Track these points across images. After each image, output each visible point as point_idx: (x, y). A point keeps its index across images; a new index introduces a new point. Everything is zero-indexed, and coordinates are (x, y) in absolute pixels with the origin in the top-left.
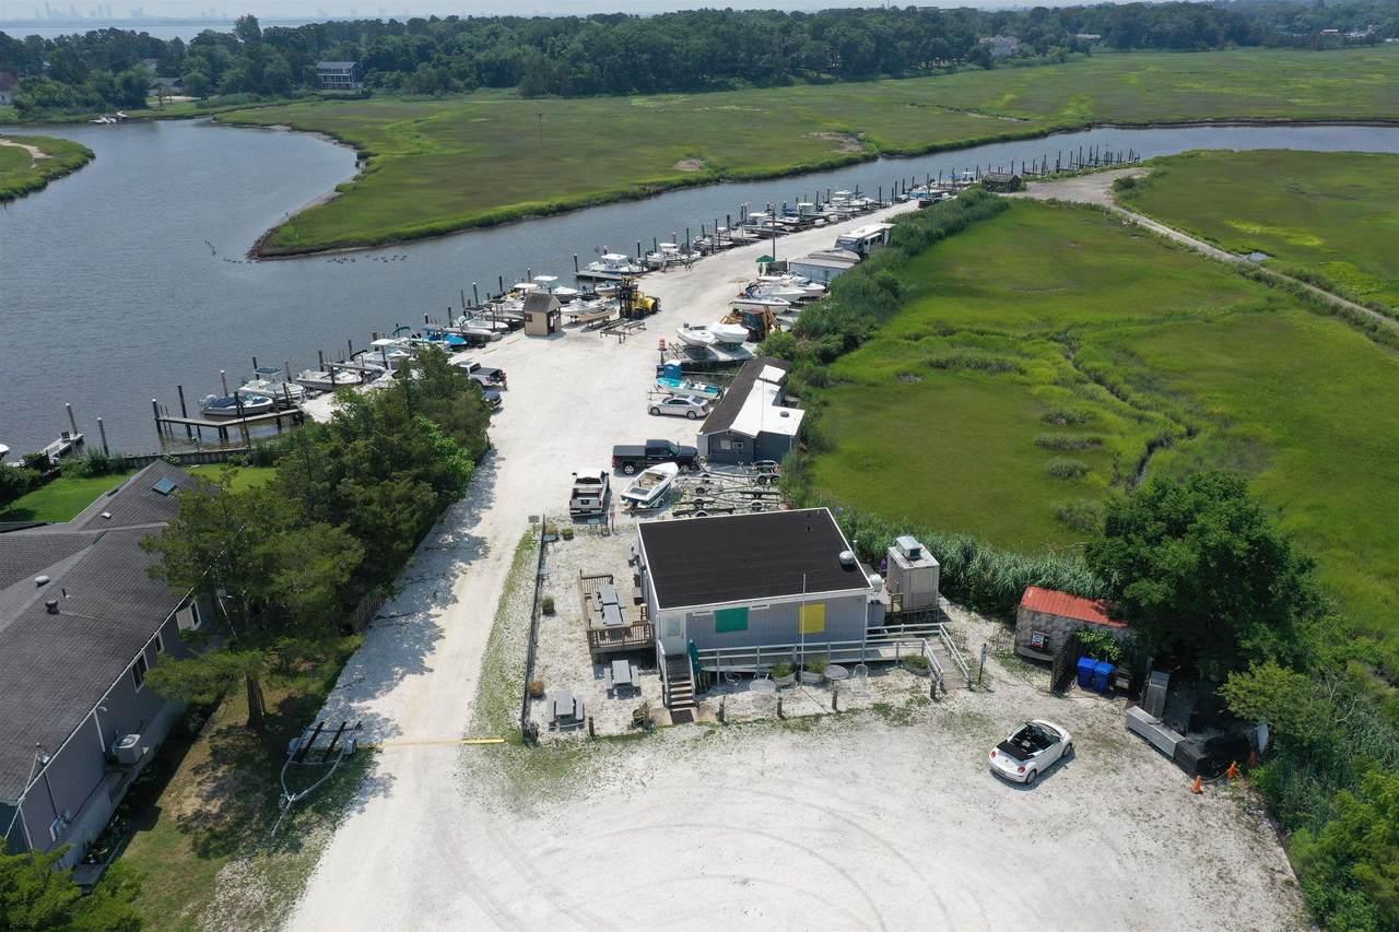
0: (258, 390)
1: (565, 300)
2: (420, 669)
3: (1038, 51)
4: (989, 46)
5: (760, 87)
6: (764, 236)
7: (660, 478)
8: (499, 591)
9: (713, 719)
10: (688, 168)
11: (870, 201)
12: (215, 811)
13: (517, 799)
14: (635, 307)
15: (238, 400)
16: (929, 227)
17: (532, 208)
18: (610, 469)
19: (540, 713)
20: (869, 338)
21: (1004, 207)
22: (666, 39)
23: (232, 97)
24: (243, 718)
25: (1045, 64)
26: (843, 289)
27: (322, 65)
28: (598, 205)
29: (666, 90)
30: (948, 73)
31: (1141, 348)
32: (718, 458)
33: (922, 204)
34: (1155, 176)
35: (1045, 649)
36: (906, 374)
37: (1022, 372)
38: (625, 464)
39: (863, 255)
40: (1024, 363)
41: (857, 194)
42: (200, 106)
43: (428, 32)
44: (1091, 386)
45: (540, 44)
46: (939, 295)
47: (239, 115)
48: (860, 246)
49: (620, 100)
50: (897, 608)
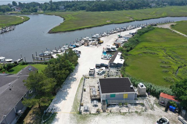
0: (47, 52)
1: (90, 41)
2: (65, 99)
3: (158, 6)
4: (151, 5)
5: (118, 10)
6: (119, 32)
7: (102, 70)
8: (77, 87)
9: (109, 112)
10: (108, 22)
11: (134, 27)
12: (32, 122)
14: (100, 42)
15: (44, 54)
16: (143, 31)
17: (86, 27)
18: (95, 68)
19: (82, 109)
20: (134, 48)
21: (154, 28)
22: (106, 4)
23: (48, 11)
25: (159, 7)
26: (130, 40)
27: (60, 7)
28: (95, 27)
29: (105, 11)
31: (176, 51)
32: (111, 66)
33: (142, 28)
34: (177, 24)
35: (164, 103)
36: (140, 54)
37: (158, 54)
38: (97, 67)
39: (133, 35)
40: (158, 53)
41: (132, 26)
42: (44, 12)
43: (74, 3)
44: (168, 57)
45: (89, 4)
46: (144, 42)
49: (99, 12)
50: (139, 94)
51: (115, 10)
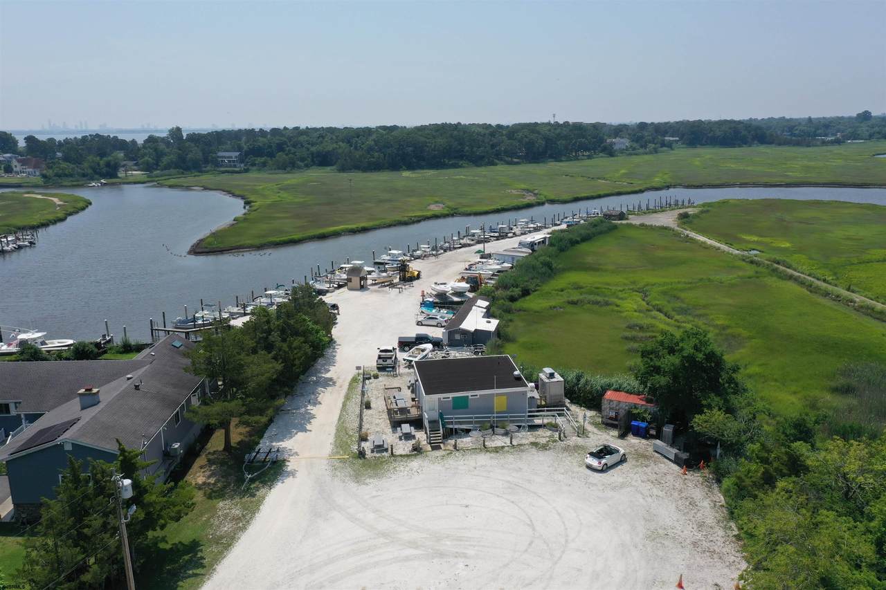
2: (305, 430)
3: (642, 147)
4: (612, 144)
5: (477, 166)
6: (479, 242)
7: (423, 350)
8: (341, 400)
9: (452, 448)
10: (435, 209)
11: (539, 225)
12: (213, 482)
13: (357, 478)
14: (408, 275)
16: (571, 236)
17: (347, 229)
18: (396, 346)
20: (535, 291)
21: (615, 227)
22: (422, 139)
23: (167, 172)
24: (221, 448)
25: (645, 154)
26: (522, 267)
27: (220, 154)
28: (384, 227)
29: (422, 168)
30: (588, 159)
31: (682, 295)
32: (453, 343)
33: (568, 226)
34: (702, 212)
35: (616, 419)
36: (555, 307)
37: (617, 306)
38: (405, 346)
39: (533, 250)
40: (618, 302)
41: (532, 221)
42: (148, 177)
43: (283, 135)
44: (655, 313)
45: (349, 142)
46: (575, 270)
47: (172, 181)
48: (532, 246)
49: (395, 173)
50: (543, 403)
51: (461, 167)
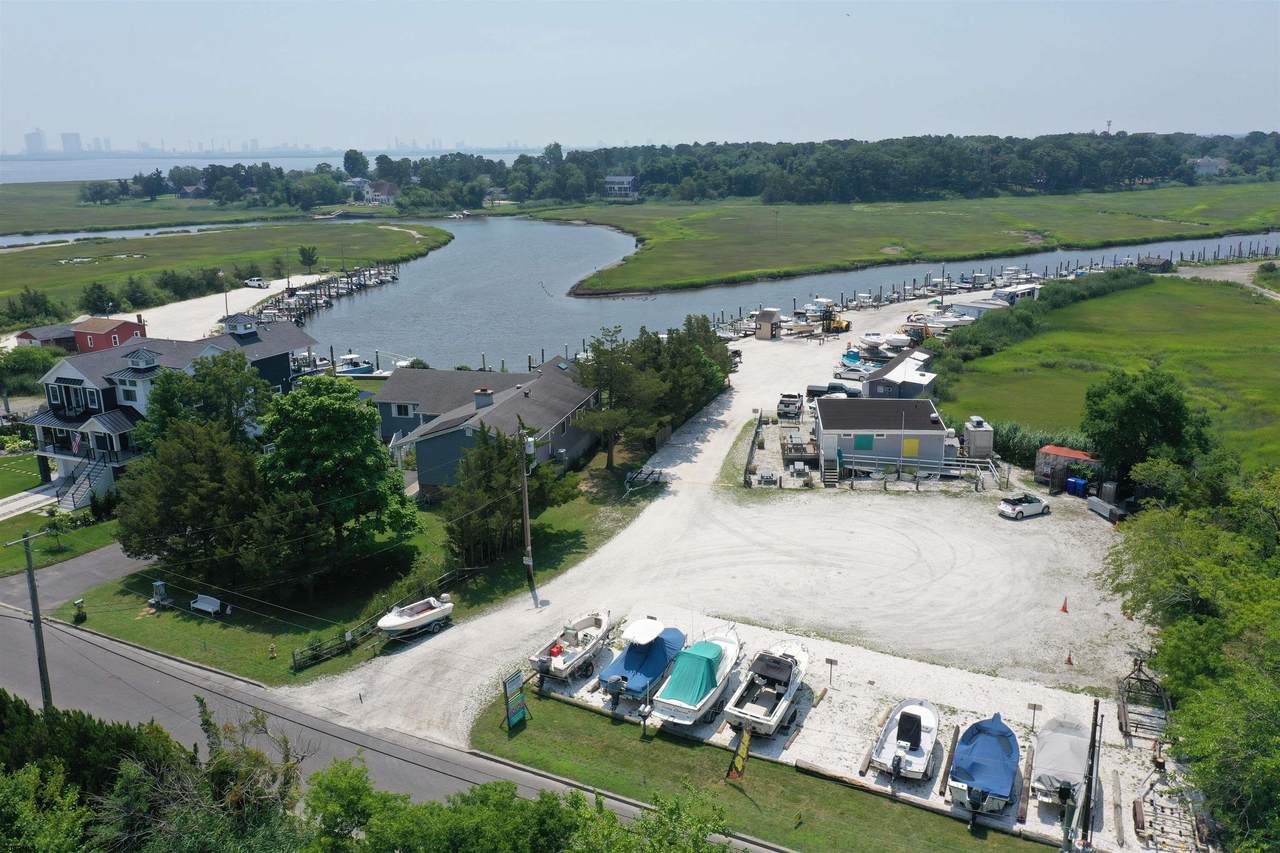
4: (1192, 167)
5: (968, 198)
6: (941, 293)
10: (891, 252)
11: (1034, 275)
14: (834, 326)
17: (765, 273)
18: (804, 393)
20: (1000, 350)
21: (1151, 281)
22: (888, 158)
23: (542, 201)
27: (608, 179)
28: (816, 274)
29: (883, 199)
30: (1150, 189)
36: (1021, 370)
38: (813, 393)
39: (1010, 302)
41: (1026, 270)
42: (519, 207)
43: (692, 154)
45: (781, 162)
47: (547, 214)
48: (1012, 297)
49: (843, 208)
